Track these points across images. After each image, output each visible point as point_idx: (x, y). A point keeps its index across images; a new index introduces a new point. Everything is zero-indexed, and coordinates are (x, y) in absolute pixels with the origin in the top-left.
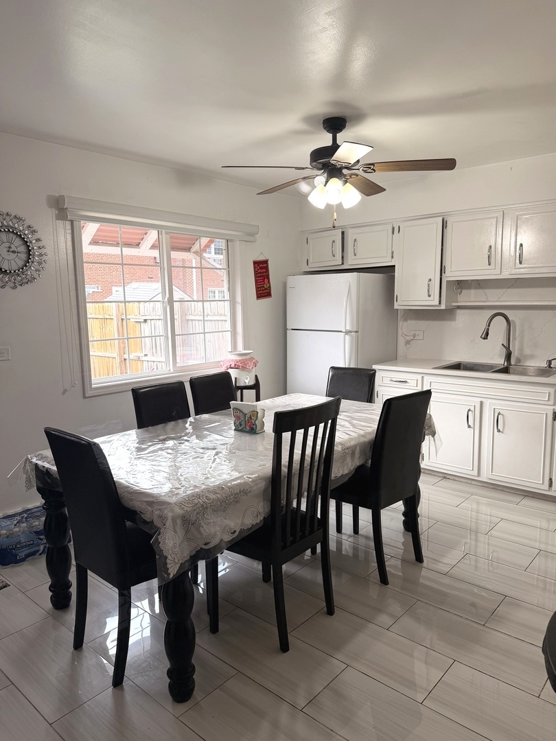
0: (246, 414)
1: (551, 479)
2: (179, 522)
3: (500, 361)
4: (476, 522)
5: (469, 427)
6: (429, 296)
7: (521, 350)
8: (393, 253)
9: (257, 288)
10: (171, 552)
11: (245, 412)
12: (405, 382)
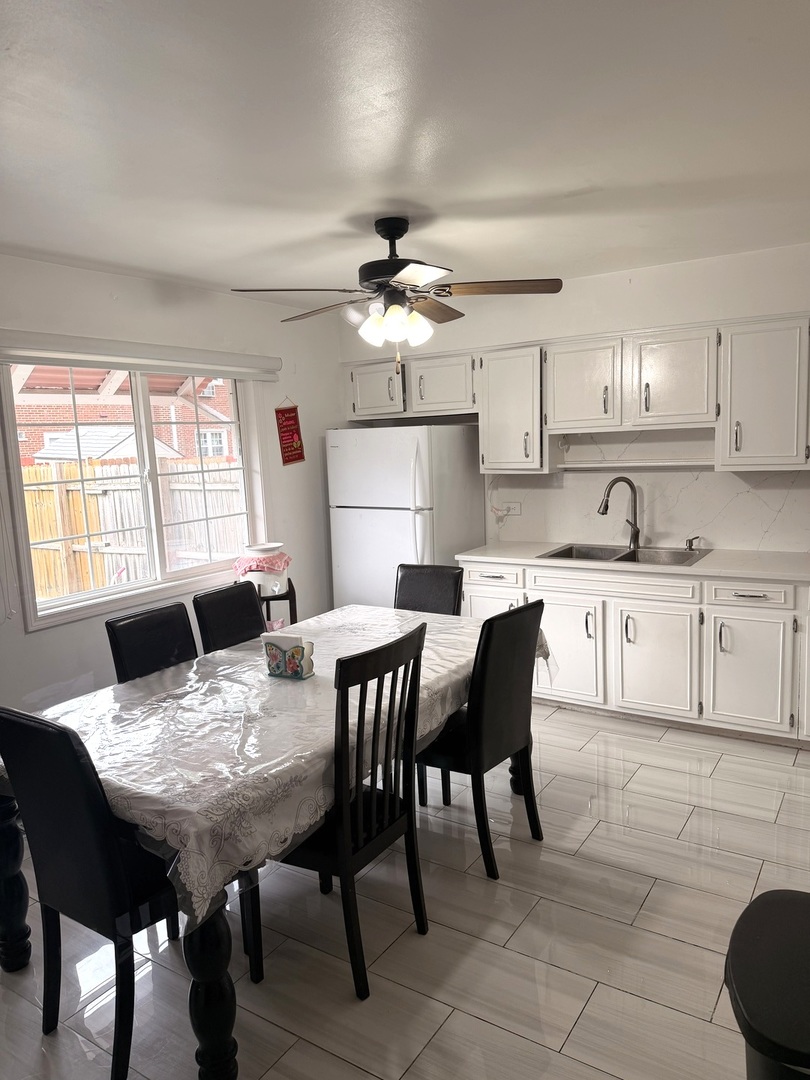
0: (285, 652)
1: (700, 704)
2: (207, 839)
3: (624, 542)
4: (606, 772)
5: (589, 636)
6: (527, 456)
7: (652, 526)
8: (474, 396)
9: (283, 449)
10: (196, 884)
11: (285, 648)
12: (501, 577)
